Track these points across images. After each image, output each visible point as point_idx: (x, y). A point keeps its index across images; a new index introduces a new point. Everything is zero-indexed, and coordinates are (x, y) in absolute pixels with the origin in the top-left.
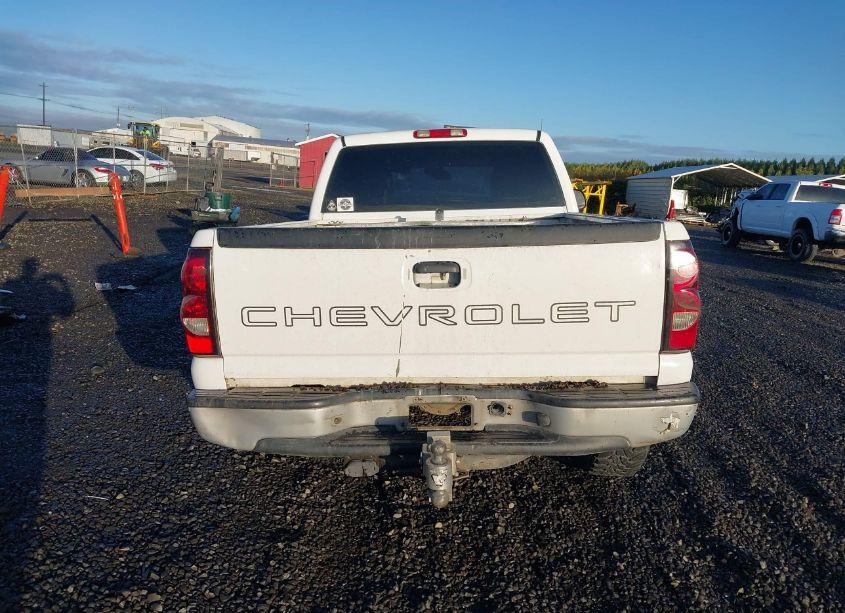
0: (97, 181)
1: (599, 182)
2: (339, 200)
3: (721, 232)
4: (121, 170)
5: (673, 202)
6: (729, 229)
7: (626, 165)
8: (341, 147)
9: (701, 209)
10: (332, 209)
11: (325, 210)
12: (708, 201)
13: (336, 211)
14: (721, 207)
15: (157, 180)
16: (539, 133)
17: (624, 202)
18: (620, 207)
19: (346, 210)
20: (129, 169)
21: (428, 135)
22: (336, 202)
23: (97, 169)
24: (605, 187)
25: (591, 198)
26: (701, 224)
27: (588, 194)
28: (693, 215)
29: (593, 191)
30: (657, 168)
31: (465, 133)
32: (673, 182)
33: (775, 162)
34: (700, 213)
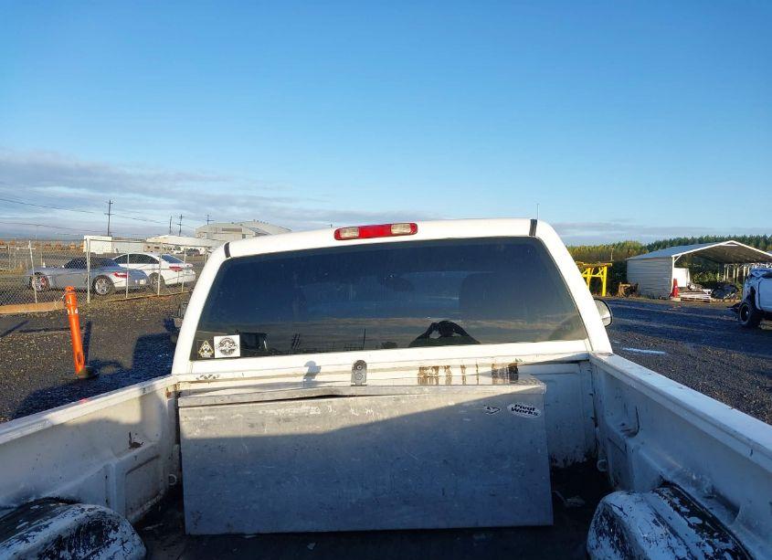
0: (116, 285)
1: (599, 264)
2: (217, 340)
3: (736, 311)
4: (141, 274)
5: (675, 281)
6: (745, 309)
7: (621, 246)
8: (223, 258)
9: (705, 286)
10: (206, 354)
11: (195, 356)
12: (709, 277)
13: (213, 357)
14: (724, 283)
15: (175, 281)
16: (534, 223)
17: (625, 282)
18: (622, 288)
19: (228, 356)
20: (148, 273)
21: (356, 234)
22: (212, 343)
23: (116, 275)
24: (606, 268)
25: (593, 279)
26: (707, 301)
27: (589, 276)
28: (698, 292)
29: (594, 273)
30: (651, 248)
31: (414, 228)
32: (674, 262)
33: (765, 237)
34: (705, 290)
